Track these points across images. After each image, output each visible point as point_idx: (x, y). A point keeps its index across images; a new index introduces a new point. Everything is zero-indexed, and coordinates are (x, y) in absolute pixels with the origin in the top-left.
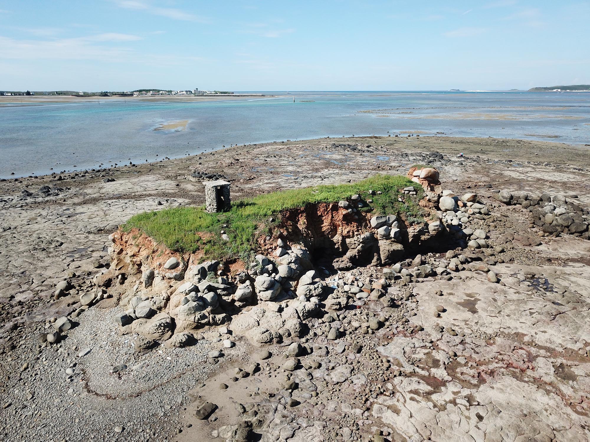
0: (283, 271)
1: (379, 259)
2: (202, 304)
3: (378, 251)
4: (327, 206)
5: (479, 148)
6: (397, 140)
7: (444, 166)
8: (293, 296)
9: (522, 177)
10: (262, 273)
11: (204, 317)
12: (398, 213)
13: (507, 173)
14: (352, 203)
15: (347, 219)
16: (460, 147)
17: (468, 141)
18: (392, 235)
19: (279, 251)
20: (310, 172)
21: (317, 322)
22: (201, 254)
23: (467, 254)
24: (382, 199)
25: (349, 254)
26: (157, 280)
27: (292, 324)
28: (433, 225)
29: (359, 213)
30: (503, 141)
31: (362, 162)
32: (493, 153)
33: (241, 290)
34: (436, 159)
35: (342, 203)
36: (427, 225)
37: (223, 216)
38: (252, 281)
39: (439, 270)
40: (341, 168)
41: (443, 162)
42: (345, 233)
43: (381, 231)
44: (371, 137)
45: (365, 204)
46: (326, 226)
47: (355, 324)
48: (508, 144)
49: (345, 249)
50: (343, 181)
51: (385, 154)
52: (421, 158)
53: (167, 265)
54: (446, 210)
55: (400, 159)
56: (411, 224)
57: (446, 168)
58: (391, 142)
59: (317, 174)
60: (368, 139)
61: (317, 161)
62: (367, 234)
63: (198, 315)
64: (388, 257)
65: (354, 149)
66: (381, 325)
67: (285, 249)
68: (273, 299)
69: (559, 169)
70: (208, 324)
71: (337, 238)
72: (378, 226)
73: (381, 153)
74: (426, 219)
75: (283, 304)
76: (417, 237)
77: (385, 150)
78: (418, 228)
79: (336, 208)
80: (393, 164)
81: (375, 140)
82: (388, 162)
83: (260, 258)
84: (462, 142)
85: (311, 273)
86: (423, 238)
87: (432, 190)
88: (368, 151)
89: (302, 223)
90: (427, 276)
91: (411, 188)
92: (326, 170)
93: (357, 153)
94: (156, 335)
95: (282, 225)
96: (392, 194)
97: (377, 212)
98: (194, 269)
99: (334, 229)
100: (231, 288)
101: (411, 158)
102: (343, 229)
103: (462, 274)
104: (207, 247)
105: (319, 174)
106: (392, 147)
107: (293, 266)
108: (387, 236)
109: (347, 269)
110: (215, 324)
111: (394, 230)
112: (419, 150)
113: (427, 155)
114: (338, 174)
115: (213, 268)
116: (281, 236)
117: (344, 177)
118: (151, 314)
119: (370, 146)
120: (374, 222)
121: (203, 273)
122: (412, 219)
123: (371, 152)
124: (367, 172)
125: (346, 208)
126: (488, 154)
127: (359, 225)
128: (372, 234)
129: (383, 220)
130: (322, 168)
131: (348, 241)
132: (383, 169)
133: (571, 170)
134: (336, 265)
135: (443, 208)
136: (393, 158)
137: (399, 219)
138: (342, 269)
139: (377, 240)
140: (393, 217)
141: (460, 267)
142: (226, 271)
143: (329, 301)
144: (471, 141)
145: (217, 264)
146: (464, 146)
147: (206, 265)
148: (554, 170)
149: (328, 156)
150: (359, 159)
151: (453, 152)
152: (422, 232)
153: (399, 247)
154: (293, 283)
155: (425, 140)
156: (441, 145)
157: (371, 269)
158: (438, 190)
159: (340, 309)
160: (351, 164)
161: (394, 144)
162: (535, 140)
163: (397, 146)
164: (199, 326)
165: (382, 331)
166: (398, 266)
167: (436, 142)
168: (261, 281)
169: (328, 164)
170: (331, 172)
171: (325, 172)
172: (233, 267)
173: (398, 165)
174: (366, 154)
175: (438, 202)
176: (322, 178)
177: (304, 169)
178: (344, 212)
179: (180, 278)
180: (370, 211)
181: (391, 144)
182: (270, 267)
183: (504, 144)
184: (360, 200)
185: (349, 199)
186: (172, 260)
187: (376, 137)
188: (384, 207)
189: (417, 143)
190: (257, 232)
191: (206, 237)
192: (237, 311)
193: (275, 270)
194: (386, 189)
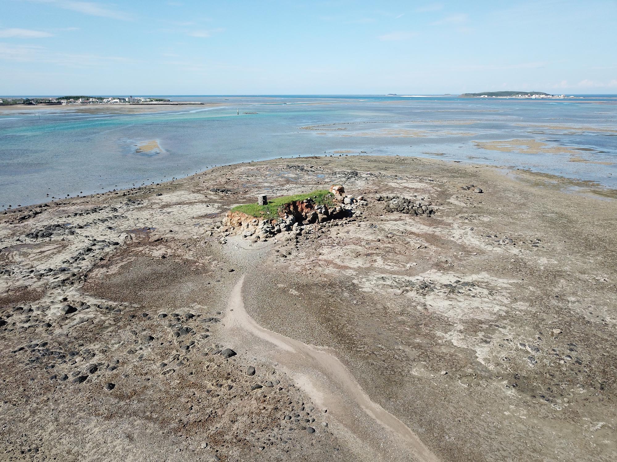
0: (288, 223)
1: (318, 221)
2: (267, 232)
3: (318, 218)
4: (300, 202)
5: (384, 165)
6: (331, 160)
7: (356, 181)
8: (292, 230)
9: (398, 186)
10: (282, 223)
11: (268, 235)
12: (325, 205)
13: (390, 184)
14: (308, 201)
15: (307, 207)
16: (373, 165)
17: (380, 160)
18: (323, 212)
19: (286, 217)
20: (279, 186)
21: (300, 237)
22: (262, 218)
23: (351, 219)
24: (319, 199)
25: (308, 219)
26: (249, 226)
27: (294, 236)
28: (338, 209)
29: (311, 204)
30: (403, 160)
31: (309, 179)
32: (391, 169)
33: (276, 228)
34: (353, 176)
35: (305, 201)
36: (335, 208)
37: (266, 206)
38: (279, 226)
39: (339, 224)
40: (296, 184)
41: (356, 178)
42: (306, 211)
43: (319, 211)
44: (313, 158)
45: (313, 201)
46: (299, 209)
47: (311, 237)
48: (406, 162)
49: (306, 217)
50: (299, 191)
51: (322, 173)
52: (344, 176)
53: (253, 221)
54: (347, 204)
55: (331, 176)
56: (330, 208)
57: (357, 182)
58: (327, 162)
59: (283, 188)
60: (311, 159)
61: (280, 179)
62: (314, 212)
63: (266, 234)
64: (321, 220)
65: (302, 170)
66: (319, 237)
67: (288, 216)
68: (286, 231)
69: (421, 181)
70: (269, 237)
71: (304, 214)
72: (318, 209)
73: (319, 172)
74: (335, 206)
75: (289, 232)
76: (332, 213)
77: (322, 169)
78: (332, 210)
79: (303, 203)
80: (327, 180)
81: (315, 160)
82: (324, 179)
83: (281, 219)
84: (375, 161)
85: (297, 223)
86: (334, 213)
87: (341, 195)
88: (311, 171)
89: (292, 208)
90: (335, 225)
91: (330, 195)
92: (288, 185)
93: (304, 173)
94: (256, 239)
95: (285, 209)
96: (322, 197)
97: (317, 204)
98: (261, 222)
99: (302, 210)
100: (273, 228)
101: (338, 176)
102: (306, 210)
103: (347, 225)
104: (264, 216)
105: (285, 188)
106: (327, 166)
107: (291, 222)
108: (321, 213)
109: (308, 224)
110: (271, 237)
111: (323, 210)
112: (344, 169)
113: (348, 173)
114: (295, 187)
115: (267, 222)
116: (286, 212)
117: (299, 189)
118: (251, 235)
119: (313, 167)
120: (316, 208)
121: (265, 223)
122: (330, 206)
123: (314, 171)
124: (311, 186)
125: (306, 203)
126: (387, 170)
127: (311, 209)
128: (316, 212)
129: (319, 207)
130: (285, 184)
131: (307, 214)
132: (321, 184)
133: (427, 181)
134: (303, 223)
135: (346, 203)
136: (327, 176)
137: (325, 206)
138: (306, 224)
139: (317, 214)
140: (323, 206)
141: (347, 223)
142: (271, 223)
143: (303, 231)
144: (382, 159)
145: (268, 221)
146: (376, 164)
147: (265, 221)
148: (418, 181)
149: (286, 175)
150: (306, 177)
151: (367, 169)
152: (334, 211)
153: (325, 216)
154: (291, 227)
155: (350, 160)
156: (361, 163)
157: (316, 224)
158: (344, 195)
159: (307, 234)
160: (302, 180)
161: (329, 163)
162: (425, 158)
163: (331, 165)
164: (267, 237)
165: (319, 238)
166: (325, 223)
167: (358, 161)
168: (282, 225)
169: (288, 181)
170: (291, 186)
171: (288, 186)
172: (272, 222)
173: (329, 181)
174: (310, 173)
175: (343, 200)
176: (288, 190)
177: (274, 185)
178: (306, 204)
179: (257, 225)
180: (315, 204)
181: (327, 164)
182: (284, 221)
183: (403, 162)
184: (311, 200)
185: (307, 199)
186: (254, 220)
187: (316, 158)
188: (319, 202)
189: (344, 162)
190: (278, 211)
191: (262, 213)
192: (276, 234)
193: (286, 223)
194: (320, 195)
